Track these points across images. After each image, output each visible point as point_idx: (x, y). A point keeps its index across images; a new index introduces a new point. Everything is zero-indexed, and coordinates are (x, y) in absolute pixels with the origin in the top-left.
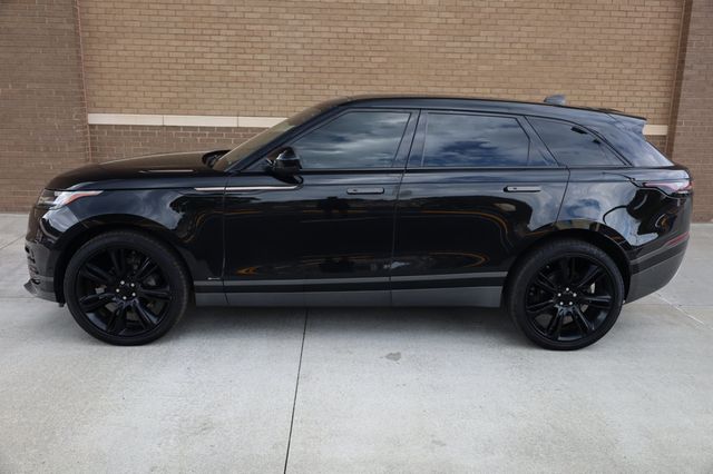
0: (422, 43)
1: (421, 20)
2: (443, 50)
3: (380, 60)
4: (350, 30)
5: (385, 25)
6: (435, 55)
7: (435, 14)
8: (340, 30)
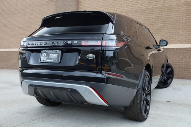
0: (177, 18)
1: (176, 10)
2: (185, 19)
3: (162, 25)
4: (151, 16)
5: (163, 13)
6: (182, 21)
7: (181, 7)
8: (148, 17)
